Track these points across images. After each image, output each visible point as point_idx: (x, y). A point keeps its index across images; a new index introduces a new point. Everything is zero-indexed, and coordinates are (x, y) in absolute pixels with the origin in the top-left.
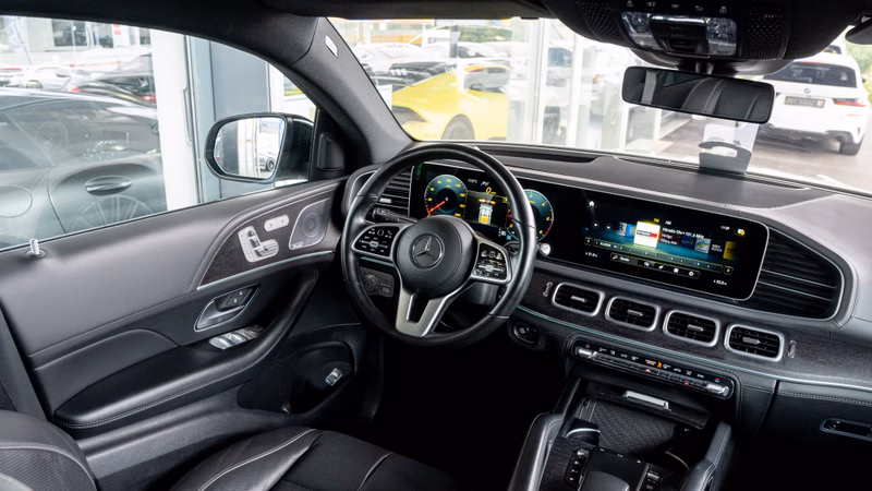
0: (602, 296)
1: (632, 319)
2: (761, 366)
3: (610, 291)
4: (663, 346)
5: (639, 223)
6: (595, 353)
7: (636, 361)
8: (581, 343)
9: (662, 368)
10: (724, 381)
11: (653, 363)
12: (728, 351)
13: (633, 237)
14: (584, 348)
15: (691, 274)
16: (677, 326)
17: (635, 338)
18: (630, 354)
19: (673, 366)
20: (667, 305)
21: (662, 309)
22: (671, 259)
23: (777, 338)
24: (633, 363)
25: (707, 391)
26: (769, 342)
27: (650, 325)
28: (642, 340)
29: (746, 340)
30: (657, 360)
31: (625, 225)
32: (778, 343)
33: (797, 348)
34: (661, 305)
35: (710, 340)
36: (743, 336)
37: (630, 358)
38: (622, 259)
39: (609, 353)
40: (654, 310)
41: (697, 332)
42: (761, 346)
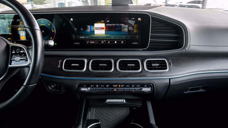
0: (86, 61)
1: (102, 68)
2: (162, 75)
3: (89, 58)
4: (119, 77)
5: (95, 24)
6: (89, 88)
7: (109, 87)
8: (82, 85)
9: (121, 87)
10: (148, 86)
11: (116, 86)
12: (147, 72)
13: (94, 31)
14: (83, 87)
15: (122, 42)
16: (122, 66)
17: (106, 77)
18: (105, 85)
19: (125, 85)
20: (116, 58)
21: (114, 60)
22: (113, 37)
23: (164, 61)
24: (107, 89)
25: (143, 92)
26: (162, 63)
27: (111, 69)
28: (109, 76)
29: (153, 65)
30: (118, 84)
31: (89, 26)
32: (166, 63)
33: (173, 63)
34: (113, 59)
35: (139, 69)
36: (151, 64)
37: (105, 87)
38: (91, 42)
39: (95, 87)
40: (111, 62)
41: (132, 67)
42: (159, 66)
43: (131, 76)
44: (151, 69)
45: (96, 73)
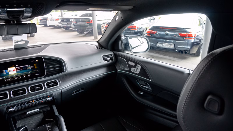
0: (8, 92)
1: (20, 94)
2: (56, 88)
3: (9, 90)
4: (32, 96)
5: (8, 69)
6: (14, 108)
7: (27, 104)
9: (34, 101)
10: (50, 96)
11: (32, 102)
12: (48, 89)
13: (8, 73)
14: (10, 108)
15: (29, 76)
16: (32, 90)
17: (24, 98)
18: (24, 103)
19: (37, 100)
22: (22, 74)
23: (56, 81)
24: (26, 105)
25: (48, 100)
26: (55, 82)
27: (26, 93)
28: (26, 97)
29: (50, 84)
30: (32, 100)
31: (4, 71)
32: (57, 82)
33: (61, 81)
34: (26, 87)
35: (42, 89)
36: (49, 84)
37: (25, 104)
38: (8, 80)
39: (18, 106)
40: (25, 89)
41: (38, 88)
42: (53, 84)
43: (39, 94)
44: (50, 87)
45: (17, 98)
